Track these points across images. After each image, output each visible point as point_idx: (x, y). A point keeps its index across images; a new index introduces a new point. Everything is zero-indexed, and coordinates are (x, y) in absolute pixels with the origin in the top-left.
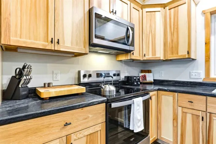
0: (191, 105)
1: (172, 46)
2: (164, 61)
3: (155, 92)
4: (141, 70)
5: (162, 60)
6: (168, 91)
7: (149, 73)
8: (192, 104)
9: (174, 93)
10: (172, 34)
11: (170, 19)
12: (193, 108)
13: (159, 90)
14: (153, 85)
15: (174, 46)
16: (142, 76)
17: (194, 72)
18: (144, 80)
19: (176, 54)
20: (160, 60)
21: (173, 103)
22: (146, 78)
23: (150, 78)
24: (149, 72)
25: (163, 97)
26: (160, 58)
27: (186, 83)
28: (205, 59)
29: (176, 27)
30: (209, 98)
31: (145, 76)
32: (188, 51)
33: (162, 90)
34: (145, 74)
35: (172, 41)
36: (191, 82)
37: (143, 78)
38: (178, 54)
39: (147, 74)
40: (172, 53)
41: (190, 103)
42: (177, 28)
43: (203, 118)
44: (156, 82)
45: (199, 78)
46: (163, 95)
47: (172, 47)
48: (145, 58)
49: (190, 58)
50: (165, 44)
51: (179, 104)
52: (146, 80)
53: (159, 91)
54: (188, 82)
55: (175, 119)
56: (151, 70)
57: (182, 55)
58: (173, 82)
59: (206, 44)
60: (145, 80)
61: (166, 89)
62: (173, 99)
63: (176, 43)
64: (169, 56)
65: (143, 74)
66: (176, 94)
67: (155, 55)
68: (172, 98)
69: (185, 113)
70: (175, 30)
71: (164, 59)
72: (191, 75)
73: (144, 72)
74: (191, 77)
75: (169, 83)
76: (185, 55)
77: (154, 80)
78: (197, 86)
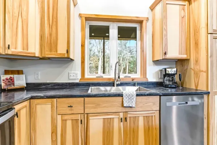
0: (71, 110)
1: (51, 41)
2: (41, 59)
3: (26, 103)
4: (5, 71)
5: (38, 57)
6: (45, 98)
7: (19, 74)
8: (72, 108)
9: (53, 99)
10: (51, 27)
11: (49, 8)
12: (72, 112)
13: (32, 98)
14: (25, 91)
15: (52, 41)
16: (7, 79)
17: (72, 73)
18: (9, 85)
19: (54, 52)
20: (35, 57)
21: (51, 111)
22: (13, 82)
23: (20, 81)
24: (19, 72)
25: (38, 107)
26: (35, 54)
27: (65, 84)
28: (81, 60)
29: (55, 20)
30: (86, 99)
31: (12, 80)
32: (67, 50)
33: (36, 98)
34: (12, 76)
35: (51, 35)
36: (69, 83)
37: (9, 82)
38: (57, 51)
39: (15, 77)
40: (51, 50)
41: (70, 108)
42: (57, 22)
43: (81, 121)
44: (30, 87)
45: (76, 78)
46: (38, 104)
47: (51, 43)
48: (9, 52)
49: (68, 58)
50: (42, 37)
51: (58, 112)
52: (14, 85)
53: (32, 100)
54: (66, 83)
55: (54, 132)
56: (22, 71)
57: (60, 54)
58: (52, 85)
59: (82, 45)
60: (12, 85)
61: (42, 96)
62: (52, 107)
63: (55, 39)
64: (47, 53)
65: (8, 76)
66: (55, 100)
67: (27, 50)
68: (50, 106)
69: (65, 121)
70: (54, 23)
71: (41, 57)
72: (70, 75)
73: (10, 73)
74: (70, 78)
75: (47, 86)
76: (64, 54)
77: (27, 84)
78: (75, 87)
